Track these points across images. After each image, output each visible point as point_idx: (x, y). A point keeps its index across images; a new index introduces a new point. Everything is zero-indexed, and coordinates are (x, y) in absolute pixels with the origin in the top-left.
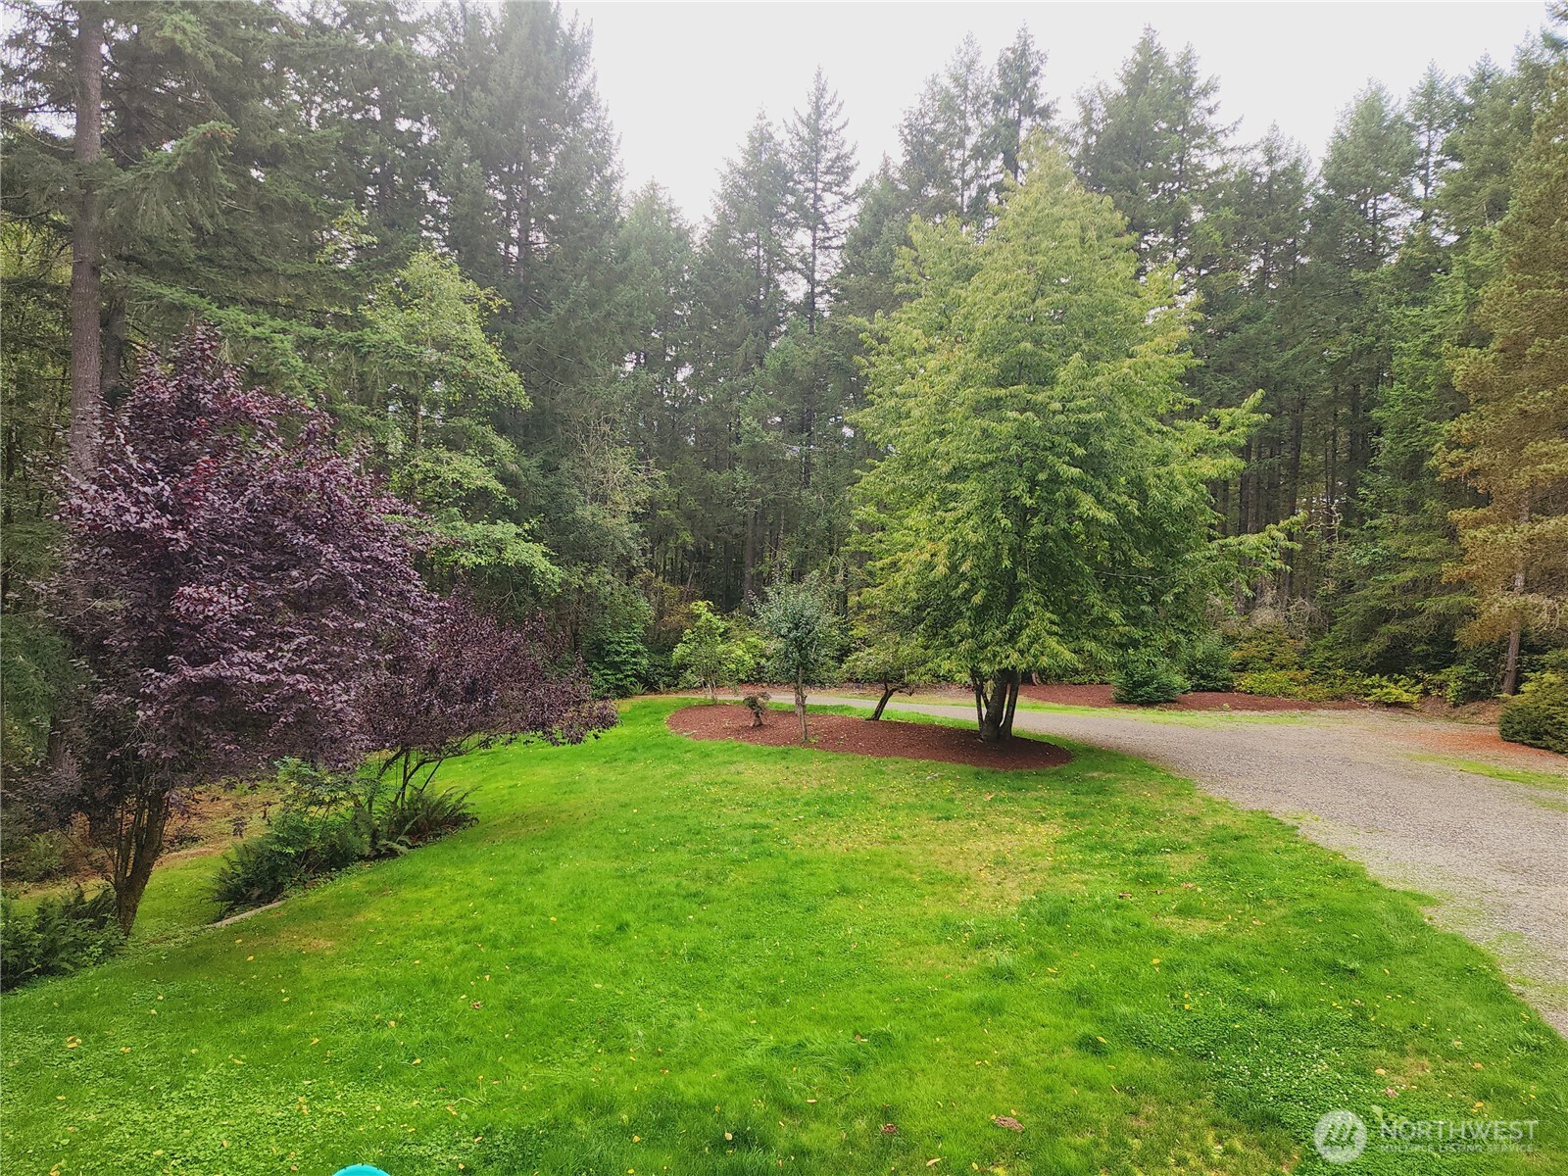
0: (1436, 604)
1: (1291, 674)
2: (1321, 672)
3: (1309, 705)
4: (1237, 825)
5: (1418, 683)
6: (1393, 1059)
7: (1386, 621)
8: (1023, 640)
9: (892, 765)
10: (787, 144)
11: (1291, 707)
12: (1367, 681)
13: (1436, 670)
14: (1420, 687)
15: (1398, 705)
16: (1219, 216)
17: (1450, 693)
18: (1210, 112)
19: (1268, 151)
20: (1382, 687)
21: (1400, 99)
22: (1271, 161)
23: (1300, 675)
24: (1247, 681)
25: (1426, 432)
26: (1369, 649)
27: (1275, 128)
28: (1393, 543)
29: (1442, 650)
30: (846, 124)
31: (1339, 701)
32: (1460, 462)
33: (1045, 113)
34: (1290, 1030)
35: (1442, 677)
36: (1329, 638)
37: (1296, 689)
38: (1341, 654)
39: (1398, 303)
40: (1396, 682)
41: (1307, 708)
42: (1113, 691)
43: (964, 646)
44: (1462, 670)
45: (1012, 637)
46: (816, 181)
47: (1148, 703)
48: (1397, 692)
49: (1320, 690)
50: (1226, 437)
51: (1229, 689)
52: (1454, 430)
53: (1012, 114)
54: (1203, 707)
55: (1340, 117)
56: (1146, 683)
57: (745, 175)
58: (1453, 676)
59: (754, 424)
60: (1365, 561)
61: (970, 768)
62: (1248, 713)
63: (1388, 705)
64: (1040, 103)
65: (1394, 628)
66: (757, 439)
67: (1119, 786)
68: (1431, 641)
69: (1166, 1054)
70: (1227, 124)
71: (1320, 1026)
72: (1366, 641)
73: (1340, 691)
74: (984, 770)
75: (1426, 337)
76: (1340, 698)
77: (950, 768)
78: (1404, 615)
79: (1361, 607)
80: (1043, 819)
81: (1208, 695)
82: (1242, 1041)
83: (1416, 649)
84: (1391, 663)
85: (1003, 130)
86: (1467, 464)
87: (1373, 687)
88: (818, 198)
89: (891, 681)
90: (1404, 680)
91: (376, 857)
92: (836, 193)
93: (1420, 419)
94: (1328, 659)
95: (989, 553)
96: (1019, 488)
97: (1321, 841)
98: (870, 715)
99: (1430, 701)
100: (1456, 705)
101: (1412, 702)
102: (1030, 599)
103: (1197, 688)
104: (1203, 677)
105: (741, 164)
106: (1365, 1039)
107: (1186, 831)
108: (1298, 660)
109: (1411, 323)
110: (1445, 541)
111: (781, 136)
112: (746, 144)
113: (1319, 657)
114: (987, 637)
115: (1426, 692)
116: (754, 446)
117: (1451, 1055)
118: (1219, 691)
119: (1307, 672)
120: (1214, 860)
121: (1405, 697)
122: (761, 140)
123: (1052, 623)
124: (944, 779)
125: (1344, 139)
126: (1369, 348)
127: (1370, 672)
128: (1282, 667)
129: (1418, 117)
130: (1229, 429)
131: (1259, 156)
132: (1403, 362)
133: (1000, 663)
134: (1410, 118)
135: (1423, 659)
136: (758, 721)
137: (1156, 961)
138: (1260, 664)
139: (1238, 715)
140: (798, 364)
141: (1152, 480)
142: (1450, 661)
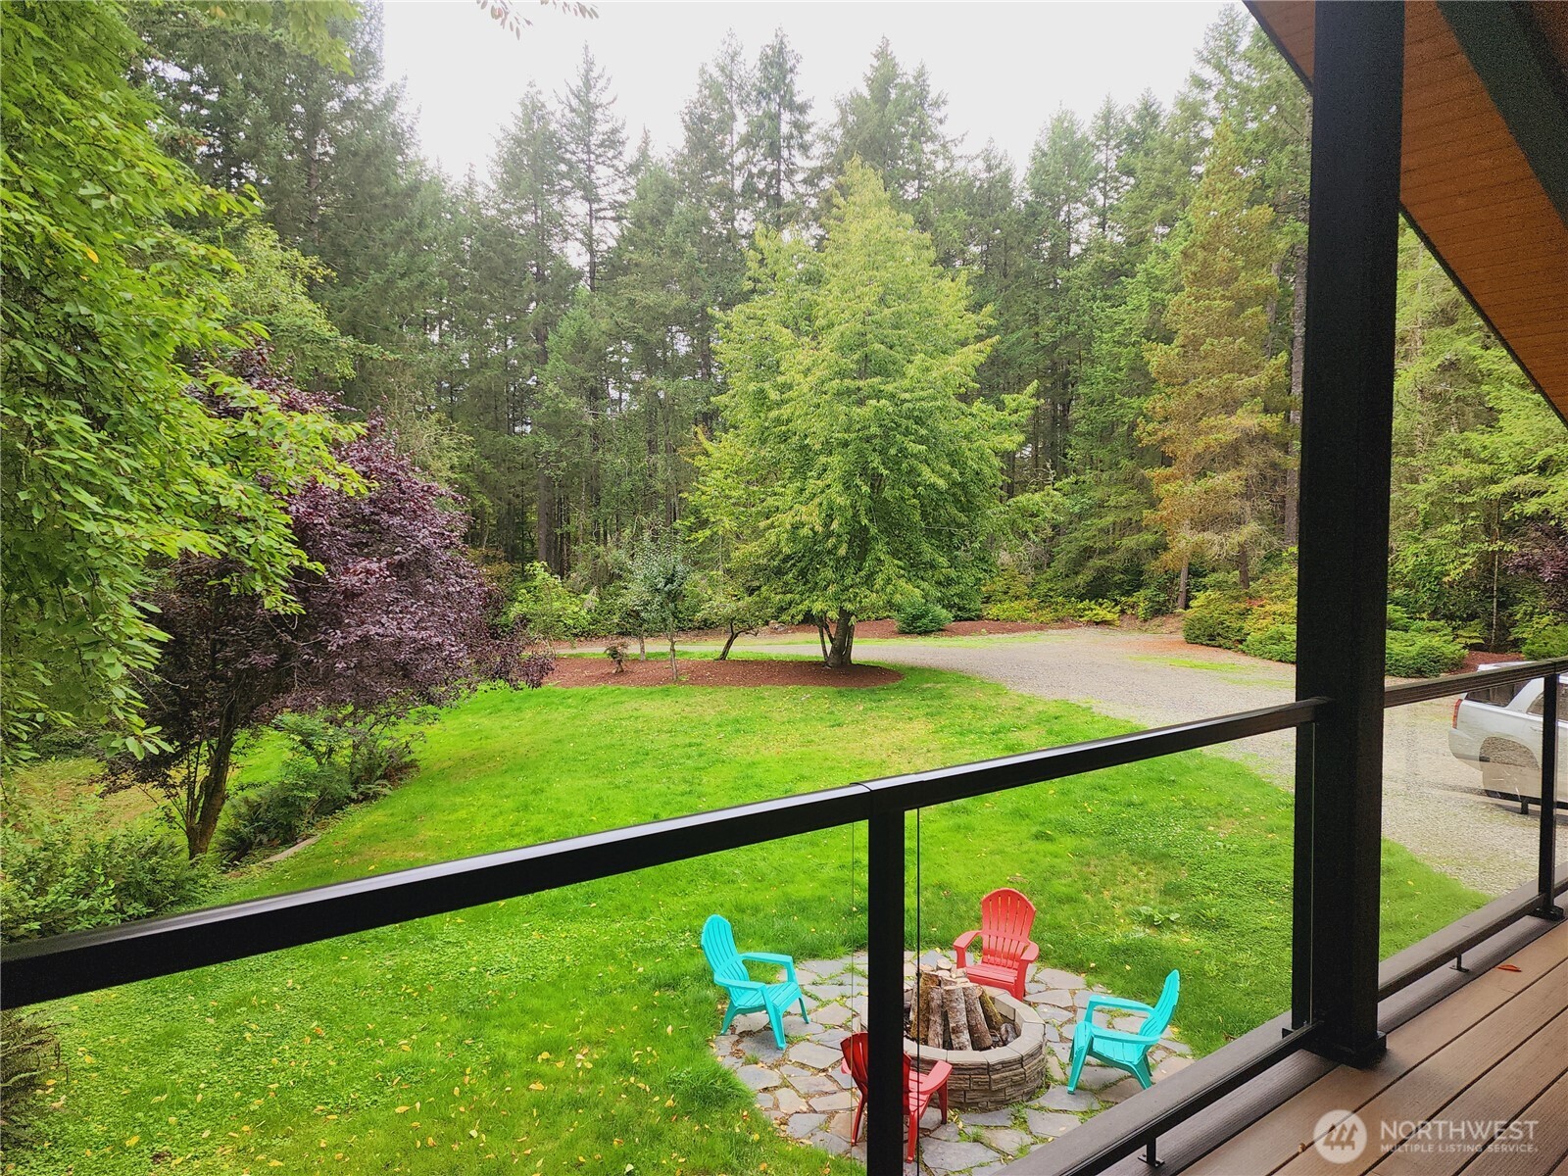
0: (1130, 542)
1: (1025, 603)
2: (1046, 600)
3: (1042, 627)
4: (1053, 710)
5: (1116, 605)
6: (1214, 821)
7: (1090, 557)
8: (879, 581)
9: (768, 691)
10: (558, 115)
11: (1028, 629)
12: (1080, 606)
13: (1128, 593)
14: (1118, 608)
15: (1104, 623)
16: (955, 217)
17: (1140, 611)
18: (941, 122)
19: (987, 159)
20: (1092, 610)
21: (1086, 124)
22: (989, 169)
23: (1031, 604)
24: (993, 610)
25: (1121, 405)
26: (1081, 579)
27: (991, 140)
28: (1098, 494)
29: (1135, 578)
30: (615, 99)
31: (1061, 622)
32: (1155, 433)
33: (802, 109)
34: (1152, 815)
35: (1134, 599)
36: (1050, 572)
37: (1030, 615)
38: (1060, 585)
39: (1094, 298)
40: (1101, 605)
41: (1041, 629)
42: (897, 625)
43: (832, 589)
44: (1149, 592)
45: (869, 580)
46: (589, 152)
47: (926, 632)
48: (1103, 613)
49: (1047, 615)
50: (1014, 418)
51: (979, 618)
52: (1150, 407)
53: (774, 107)
54: (966, 633)
55: (1039, 133)
56: (923, 616)
57: (518, 142)
58: (1141, 597)
59: (556, 390)
60: (1077, 509)
61: (831, 689)
62: (1000, 635)
63: (1097, 624)
64: (798, 100)
65: (1097, 562)
66: (561, 405)
67: (951, 691)
68: (1125, 571)
69: (1089, 835)
70: (957, 135)
71: (1167, 811)
72: (1076, 573)
73: (1061, 615)
74: (843, 689)
75: (1119, 329)
76: (1061, 620)
77: (815, 690)
78: (1103, 552)
79: (1073, 547)
80: (910, 719)
81: (967, 624)
82: (1131, 824)
83: (1116, 578)
84: (1096, 591)
85: (767, 122)
86: (1160, 433)
87: (1085, 610)
88: (590, 169)
89: (735, 627)
90: (1107, 603)
91: (363, 800)
92: (609, 166)
93: (1117, 396)
94: (1050, 590)
95: (849, 514)
96: (876, 461)
97: (1111, 714)
98: (718, 655)
99: (1126, 618)
100: (1145, 621)
101: (1114, 620)
102: (880, 549)
103: (957, 619)
104: (959, 609)
105: (513, 130)
106: (1195, 813)
107: (1019, 717)
108: (1028, 591)
109: (1107, 317)
110: (1135, 491)
111: (552, 105)
112: (519, 112)
113: (1043, 588)
114: (848, 582)
115: (1123, 612)
116: (557, 412)
117: (1246, 815)
118: (973, 620)
119: (1036, 600)
120: (1050, 732)
121: (1109, 617)
122: (533, 111)
123: (900, 567)
124: (817, 699)
125: (1044, 154)
126: (1073, 334)
127: (1081, 598)
128: (1017, 598)
129: (1099, 138)
130: (1016, 411)
131: (980, 164)
132: (1101, 349)
133: (860, 602)
134: (1092, 138)
135: (1119, 586)
136: (619, 667)
137: (1052, 792)
138: (1001, 596)
139: (995, 637)
140: (595, 333)
141: (968, 453)
142: (1139, 587)
